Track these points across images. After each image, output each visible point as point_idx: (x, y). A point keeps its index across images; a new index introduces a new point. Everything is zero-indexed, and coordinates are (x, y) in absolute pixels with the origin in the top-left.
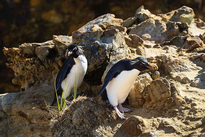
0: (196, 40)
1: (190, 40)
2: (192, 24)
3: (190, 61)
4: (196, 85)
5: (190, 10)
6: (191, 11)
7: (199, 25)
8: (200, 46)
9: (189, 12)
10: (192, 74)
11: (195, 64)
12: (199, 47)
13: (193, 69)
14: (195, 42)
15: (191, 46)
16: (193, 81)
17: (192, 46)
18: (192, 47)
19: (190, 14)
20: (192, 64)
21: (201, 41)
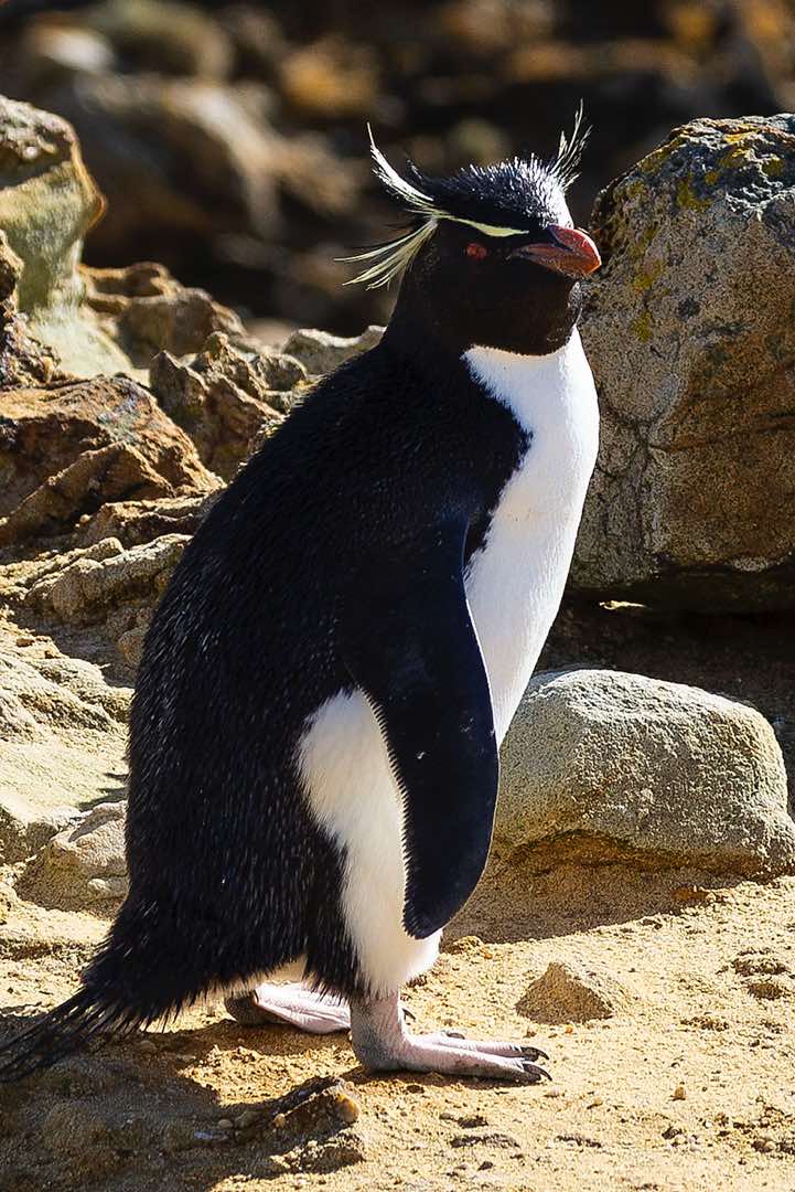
0: (106, 411)
1: (31, 414)
2: (58, 311)
3: (26, 635)
4: (100, 883)
5: (40, 130)
6: (50, 148)
7: (147, 330)
8: (158, 479)
9: (31, 153)
10: (51, 764)
11: (93, 659)
12: (139, 489)
13: (59, 714)
14: (96, 432)
15: (42, 481)
16: (62, 840)
17: (52, 480)
18: (57, 490)
19: (37, 185)
20: (50, 664)
21: (166, 429)
